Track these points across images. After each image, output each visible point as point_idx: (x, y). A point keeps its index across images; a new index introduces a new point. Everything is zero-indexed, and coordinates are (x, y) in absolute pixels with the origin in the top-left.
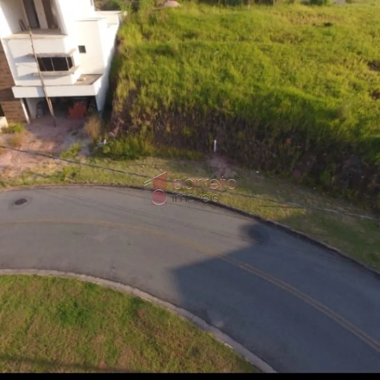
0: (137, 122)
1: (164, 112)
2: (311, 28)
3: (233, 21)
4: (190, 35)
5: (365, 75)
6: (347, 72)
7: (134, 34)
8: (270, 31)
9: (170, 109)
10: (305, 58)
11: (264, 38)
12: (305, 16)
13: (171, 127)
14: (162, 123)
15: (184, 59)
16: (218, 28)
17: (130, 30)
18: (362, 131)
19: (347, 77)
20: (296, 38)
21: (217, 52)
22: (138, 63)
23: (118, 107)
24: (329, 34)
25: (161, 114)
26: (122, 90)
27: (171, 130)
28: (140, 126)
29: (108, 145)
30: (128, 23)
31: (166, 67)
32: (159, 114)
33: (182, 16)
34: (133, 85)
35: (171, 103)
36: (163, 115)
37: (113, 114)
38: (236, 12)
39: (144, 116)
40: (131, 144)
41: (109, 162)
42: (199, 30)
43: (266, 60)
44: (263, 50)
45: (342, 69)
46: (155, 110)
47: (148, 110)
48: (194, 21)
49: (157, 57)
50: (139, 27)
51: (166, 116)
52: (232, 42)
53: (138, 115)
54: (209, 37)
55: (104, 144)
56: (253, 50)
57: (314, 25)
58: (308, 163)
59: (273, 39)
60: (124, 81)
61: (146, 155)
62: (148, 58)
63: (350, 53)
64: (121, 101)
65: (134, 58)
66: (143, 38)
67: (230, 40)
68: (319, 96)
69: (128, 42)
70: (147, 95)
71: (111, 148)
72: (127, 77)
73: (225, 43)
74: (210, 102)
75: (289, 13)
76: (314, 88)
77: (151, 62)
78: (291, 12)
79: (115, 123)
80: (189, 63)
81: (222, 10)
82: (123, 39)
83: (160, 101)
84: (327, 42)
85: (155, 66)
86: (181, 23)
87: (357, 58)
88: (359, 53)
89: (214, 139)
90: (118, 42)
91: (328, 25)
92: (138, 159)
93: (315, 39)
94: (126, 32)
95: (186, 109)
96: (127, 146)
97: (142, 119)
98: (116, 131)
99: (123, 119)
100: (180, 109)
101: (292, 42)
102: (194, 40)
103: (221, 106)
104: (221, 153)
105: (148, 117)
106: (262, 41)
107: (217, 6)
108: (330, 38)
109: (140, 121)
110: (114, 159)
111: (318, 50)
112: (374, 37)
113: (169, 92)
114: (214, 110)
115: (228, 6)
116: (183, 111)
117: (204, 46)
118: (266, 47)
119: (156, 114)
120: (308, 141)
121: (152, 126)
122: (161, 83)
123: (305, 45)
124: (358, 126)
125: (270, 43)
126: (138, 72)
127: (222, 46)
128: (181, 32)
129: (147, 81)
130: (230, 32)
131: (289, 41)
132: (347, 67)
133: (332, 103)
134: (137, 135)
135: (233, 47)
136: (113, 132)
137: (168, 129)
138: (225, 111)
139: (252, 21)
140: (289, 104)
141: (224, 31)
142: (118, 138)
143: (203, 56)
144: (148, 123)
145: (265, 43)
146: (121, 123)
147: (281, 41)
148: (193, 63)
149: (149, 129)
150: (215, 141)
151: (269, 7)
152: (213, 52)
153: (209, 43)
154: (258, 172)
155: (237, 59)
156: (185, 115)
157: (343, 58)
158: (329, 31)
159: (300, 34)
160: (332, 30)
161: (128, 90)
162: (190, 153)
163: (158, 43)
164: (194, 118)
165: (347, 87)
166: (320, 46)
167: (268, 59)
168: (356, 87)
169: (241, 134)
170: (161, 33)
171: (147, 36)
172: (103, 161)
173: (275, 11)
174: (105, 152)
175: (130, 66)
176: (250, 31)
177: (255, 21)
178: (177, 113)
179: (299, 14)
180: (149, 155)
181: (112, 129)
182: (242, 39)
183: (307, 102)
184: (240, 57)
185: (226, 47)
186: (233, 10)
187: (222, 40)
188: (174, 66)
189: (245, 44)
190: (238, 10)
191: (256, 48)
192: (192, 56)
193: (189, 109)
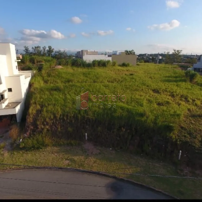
0: (41, 127)
1: (57, 120)
2: (125, 76)
3: (89, 74)
4: (69, 81)
5: (152, 95)
6: (144, 95)
7: (40, 81)
8: (107, 78)
9: (60, 118)
10: (125, 89)
11: (104, 81)
12: (121, 71)
13: (61, 127)
14: (55, 126)
15: (66, 92)
16: (82, 77)
17: (37, 80)
18: (158, 122)
19: (145, 97)
20: (119, 80)
21: (83, 88)
22: (41, 96)
23: (30, 119)
24: (133, 78)
25: (55, 122)
26: (32, 110)
27: (61, 129)
28: (43, 129)
29: (23, 142)
30: (36, 76)
31: (57, 97)
32: (54, 122)
33: (64, 73)
34: (39, 107)
35: (61, 115)
36: (56, 122)
37: (26, 123)
38: (90, 70)
39: (45, 123)
40: (37, 140)
41: (23, 153)
42: (73, 79)
43: (107, 91)
44: (105, 86)
45: (142, 93)
46: (52, 120)
47: (47, 120)
48: (70, 74)
49: (52, 92)
50: (42, 78)
51: (57, 122)
52: (90, 83)
53: (41, 123)
54: (78, 82)
55: (20, 142)
56: (100, 87)
57: (126, 75)
58: (136, 141)
59: (109, 81)
60: (34, 105)
61: (47, 146)
62: (47, 93)
63: (144, 86)
64: (31, 116)
65: (39, 93)
66: (44, 83)
67: (89, 82)
68: (134, 107)
69: (36, 85)
70: (47, 111)
71: (25, 144)
72: (35, 103)
73: (86, 84)
74: (82, 113)
75: (114, 70)
76: (131, 103)
77: (49, 94)
78: (115, 69)
79: (28, 129)
80: (69, 94)
81: (83, 69)
82: (33, 83)
83: (54, 114)
84: (133, 82)
85: (51, 97)
86: (63, 75)
87: (147, 88)
88: (148, 86)
89: (85, 133)
90: (30, 85)
91: (132, 75)
92: (41, 149)
93: (127, 80)
94: (35, 80)
95: (69, 118)
96: (35, 142)
97: (44, 125)
98: (28, 133)
99: (32, 126)
100: (65, 118)
101: (117, 82)
102: (71, 83)
103: (88, 115)
104: (90, 140)
105: (47, 124)
106: (104, 82)
107: (81, 67)
108: (134, 80)
109: (43, 126)
110: (26, 151)
111: (130, 86)
112: (152, 79)
113: (59, 110)
114: (84, 117)
115: (86, 68)
116: (67, 119)
117: (76, 86)
118: (106, 85)
119: (52, 121)
120: (133, 129)
121: (50, 129)
122: (54, 105)
123: (123, 84)
124: (155, 119)
125: (108, 83)
126: (42, 100)
127: (85, 85)
128: (64, 80)
129: (46, 105)
130: (88, 79)
131: (116, 82)
132: (144, 92)
133: (141, 110)
134: (41, 134)
135: (90, 86)
136: (26, 134)
137: (59, 129)
138: (90, 117)
139: (98, 74)
140: (121, 111)
141: (85, 78)
142: (29, 138)
143: (76, 91)
144: (47, 127)
145: (105, 83)
146: (31, 129)
147: (112, 82)
148: (71, 94)
149: (48, 130)
150: (86, 134)
151: (105, 68)
152: (81, 89)
153: (78, 84)
154: (111, 149)
155: (93, 91)
156: (68, 121)
157: (141, 88)
158: (133, 77)
159: (120, 79)
160: (134, 77)
161: (36, 110)
162: (72, 142)
163: (52, 85)
164: (73, 122)
165: (146, 101)
166: (131, 84)
167: (108, 90)
168: (150, 101)
169: (99, 128)
170: (53, 80)
171: (46, 82)
172: (19, 153)
173: (108, 69)
174: (21, 147)
175: (37, 97)
176: (97, 78)
177: (99, 74)
178: (64, 120)
179: (119, 70)
180: (48, 146)
181: (26, 132)
182: (95, 82)
183: (129, 110)
184: (94, 90)
185: (87, 86)
186: (89, 69)
187: (85, 83)
188: (61, 96)
189: (96, 84)
190: (91, 69)
191: (101, 86)
192: (70, 91)
193: (70, 117)
